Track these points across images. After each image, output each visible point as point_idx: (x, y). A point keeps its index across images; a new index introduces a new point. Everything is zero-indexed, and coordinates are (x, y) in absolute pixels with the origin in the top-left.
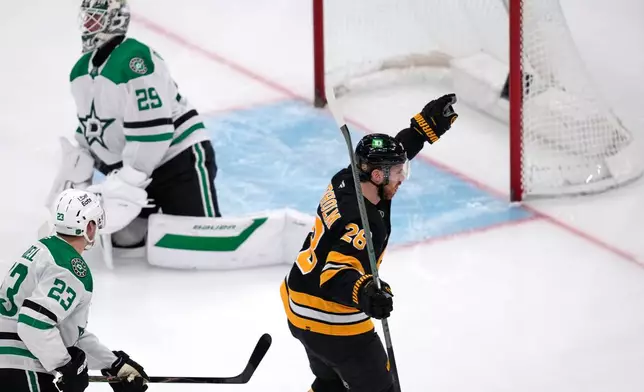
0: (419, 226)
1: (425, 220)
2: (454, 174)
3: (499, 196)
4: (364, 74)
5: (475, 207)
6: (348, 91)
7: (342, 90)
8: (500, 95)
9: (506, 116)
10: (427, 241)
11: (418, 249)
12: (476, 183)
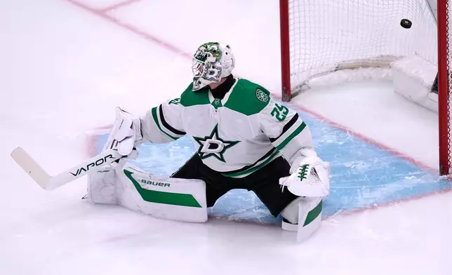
0: (366, 195)
1: (372, 190)
2: (395, 153)
3: (431, 171)
4: (323, 74)
5: (411, 180)
6: (309, 88)
7: (304, 87)
8: (430, 90)
9: (436, 106)
10: (373, 207)
11: (366, 213)
12: (412, 161)
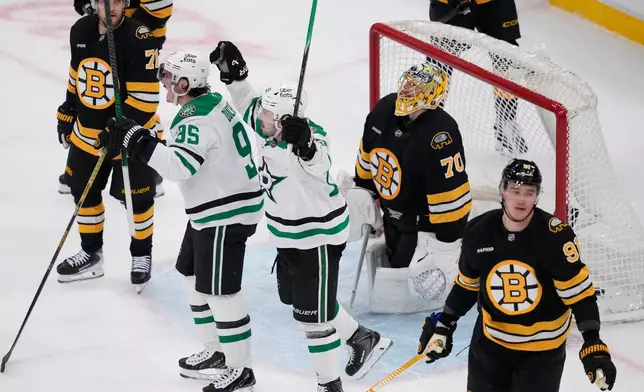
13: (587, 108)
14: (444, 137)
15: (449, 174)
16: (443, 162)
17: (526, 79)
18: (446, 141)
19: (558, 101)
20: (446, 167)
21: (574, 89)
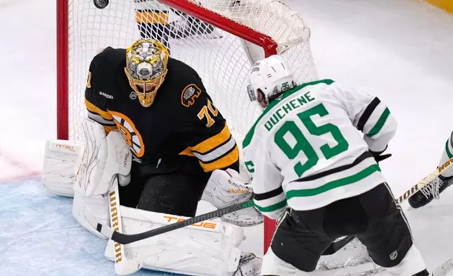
13: (300, 41)
14: (192, 90)
15: (211, 122)
16: (200, 116)
17: (230, 10)
18: (195, 93)
19: (265, 33)
20: (205, 118)
21: (284, 21)
